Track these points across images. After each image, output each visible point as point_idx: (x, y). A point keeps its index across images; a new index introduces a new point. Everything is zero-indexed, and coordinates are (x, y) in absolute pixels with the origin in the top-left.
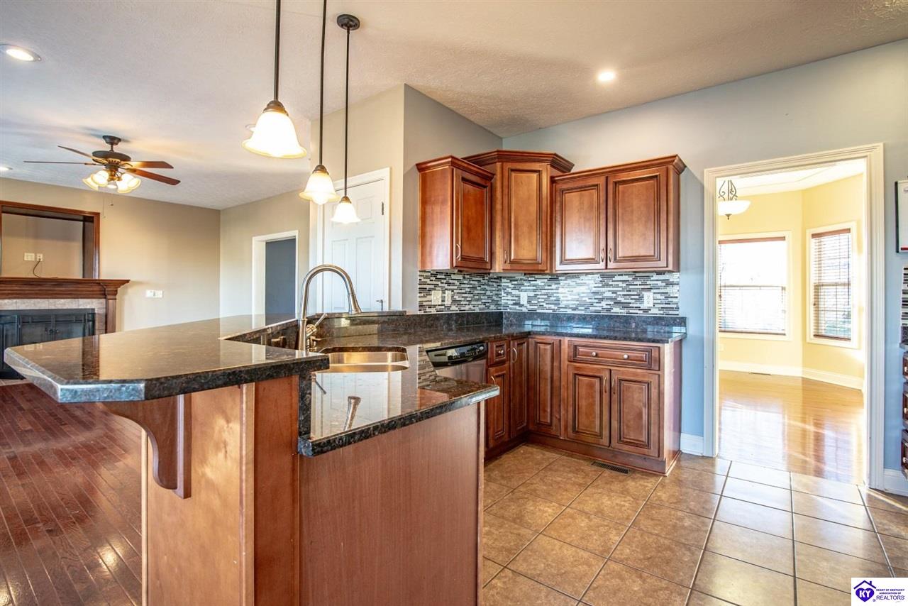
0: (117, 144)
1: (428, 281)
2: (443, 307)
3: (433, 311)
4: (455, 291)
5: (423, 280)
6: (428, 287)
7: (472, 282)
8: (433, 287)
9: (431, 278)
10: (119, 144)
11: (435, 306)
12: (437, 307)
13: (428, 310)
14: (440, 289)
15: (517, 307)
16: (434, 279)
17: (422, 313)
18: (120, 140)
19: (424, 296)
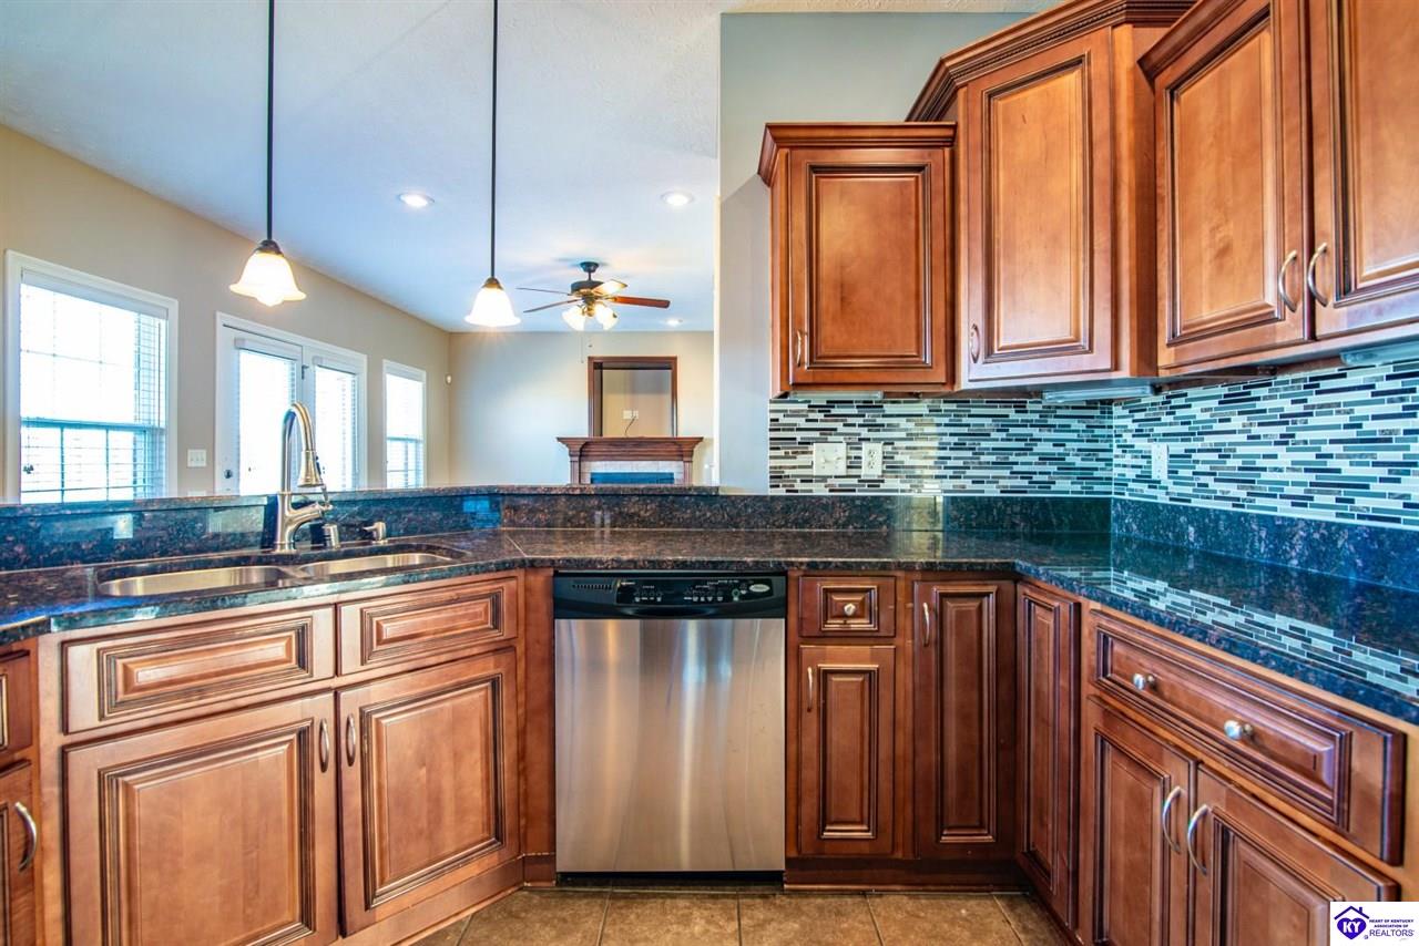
0: (594, 271)
1: (801, 422)
2: (855, 481)
3: (819, 490)
4: (897, 444)
5: (783, 420)
6: (799, 436)
7: (965, 420)
8: (816, 434)
9: (811, 416)
10: (598, 270)
11: (823, 479)
12: (829, 481)
13: (798, 486)
14: (841, 438)
15: (1144, 487)
16: (821, 416)
17: (781, 492)
18: (596, 265)
19: (786, 457)
